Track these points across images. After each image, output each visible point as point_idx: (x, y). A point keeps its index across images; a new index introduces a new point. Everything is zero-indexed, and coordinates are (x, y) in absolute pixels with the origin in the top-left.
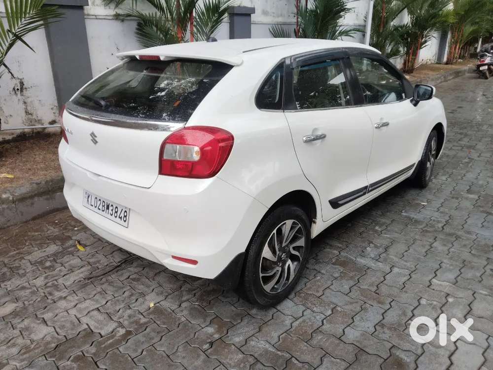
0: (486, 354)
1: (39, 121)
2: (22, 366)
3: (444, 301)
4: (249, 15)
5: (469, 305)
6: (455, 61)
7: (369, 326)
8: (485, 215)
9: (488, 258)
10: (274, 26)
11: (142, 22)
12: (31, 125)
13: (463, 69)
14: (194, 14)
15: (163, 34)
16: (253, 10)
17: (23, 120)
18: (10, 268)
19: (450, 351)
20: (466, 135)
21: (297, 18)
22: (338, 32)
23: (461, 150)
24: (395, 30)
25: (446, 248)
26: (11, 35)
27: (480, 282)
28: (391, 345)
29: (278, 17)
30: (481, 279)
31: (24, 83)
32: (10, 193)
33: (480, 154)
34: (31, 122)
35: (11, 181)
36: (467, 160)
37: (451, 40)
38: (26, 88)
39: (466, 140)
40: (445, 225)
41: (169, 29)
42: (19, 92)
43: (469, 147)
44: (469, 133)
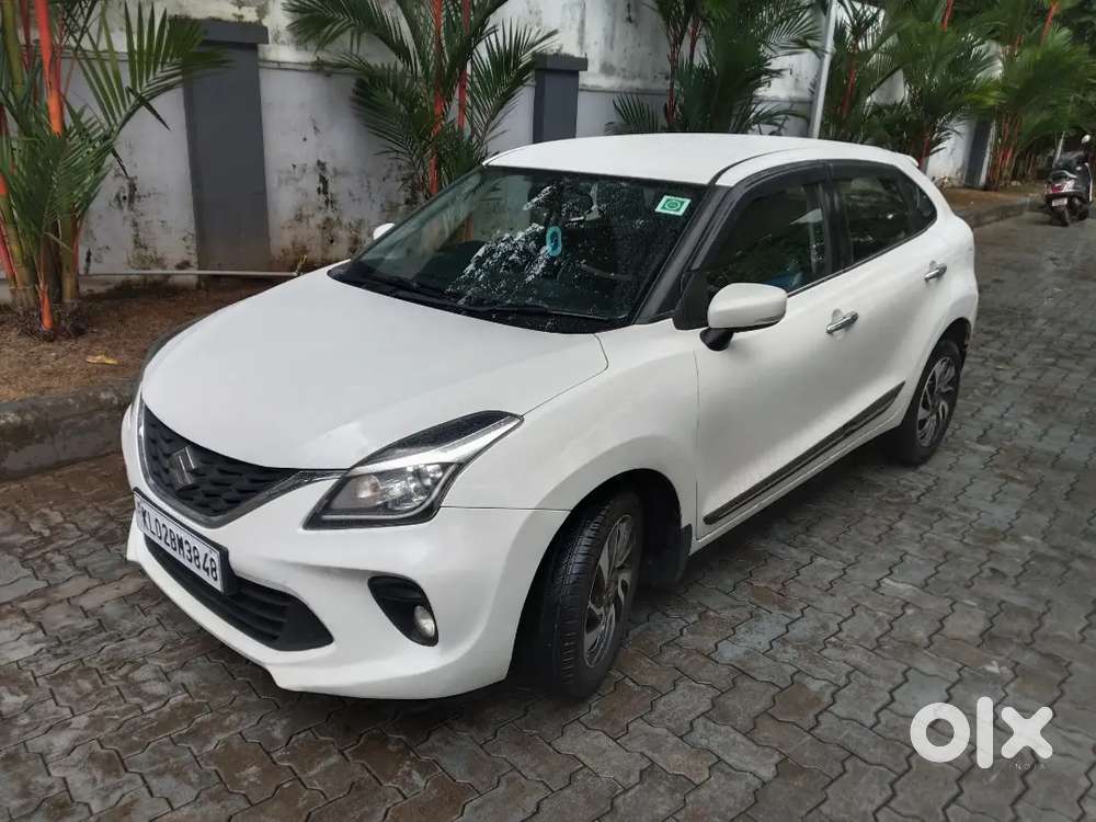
0: (952, 691)
1: (159, 262)
2: (170, 667)
3: (899, 611)
4: (575, 74)
5: (941, 621)
6: (1003, 184)
7: (761, 640)
8: (1004, 481)
9: (992, 552)
10: (624, 97)
11: (367, 80)
12: (144, 269)
13: (1019, 203)
14: (469, 71)
15: (405, 105)
16: (583, 64)
17: (128, 259)
18: (121, 523)
19: (894, 683)
20: (999, 336)
21: (672, 84)
22: (753, 114)
23: (983, 364)
24: (874, 113)
25: (917, 532)
26: (132, 98)
27: (968, 587)
28: (795, 670)
29: (634, 78)
30: (970, 583)
31: (138, 187)
32: (115, 391)
33: (1018, 374)
34: (143, 262)
35: (113, 369)
36: (989, 383)
37: (996, 141)
38: (139, 197)
39: (997, 344)
40: (923, 494)
41: (418, 96)
42: (127, 204)
43: (1001, 360)
44: (1006, 332)
